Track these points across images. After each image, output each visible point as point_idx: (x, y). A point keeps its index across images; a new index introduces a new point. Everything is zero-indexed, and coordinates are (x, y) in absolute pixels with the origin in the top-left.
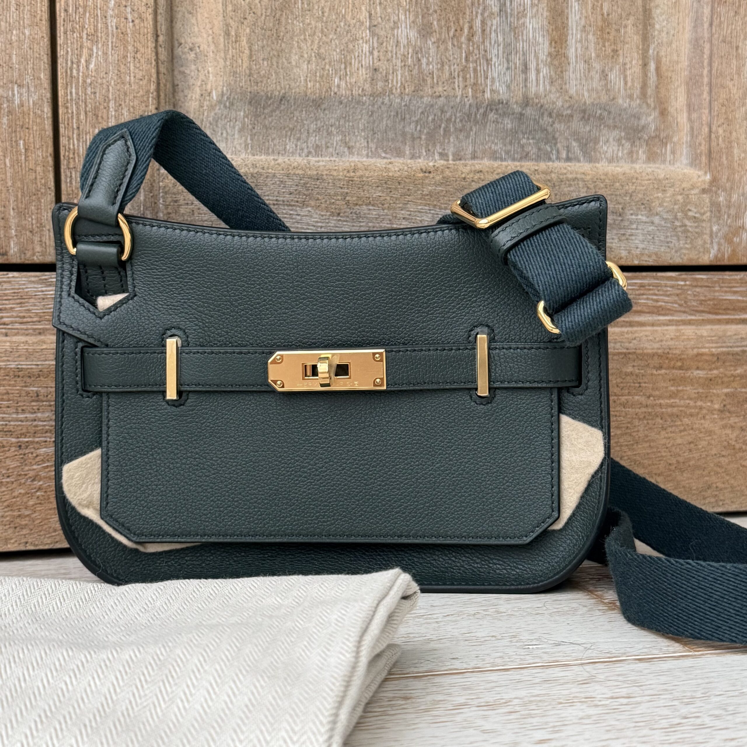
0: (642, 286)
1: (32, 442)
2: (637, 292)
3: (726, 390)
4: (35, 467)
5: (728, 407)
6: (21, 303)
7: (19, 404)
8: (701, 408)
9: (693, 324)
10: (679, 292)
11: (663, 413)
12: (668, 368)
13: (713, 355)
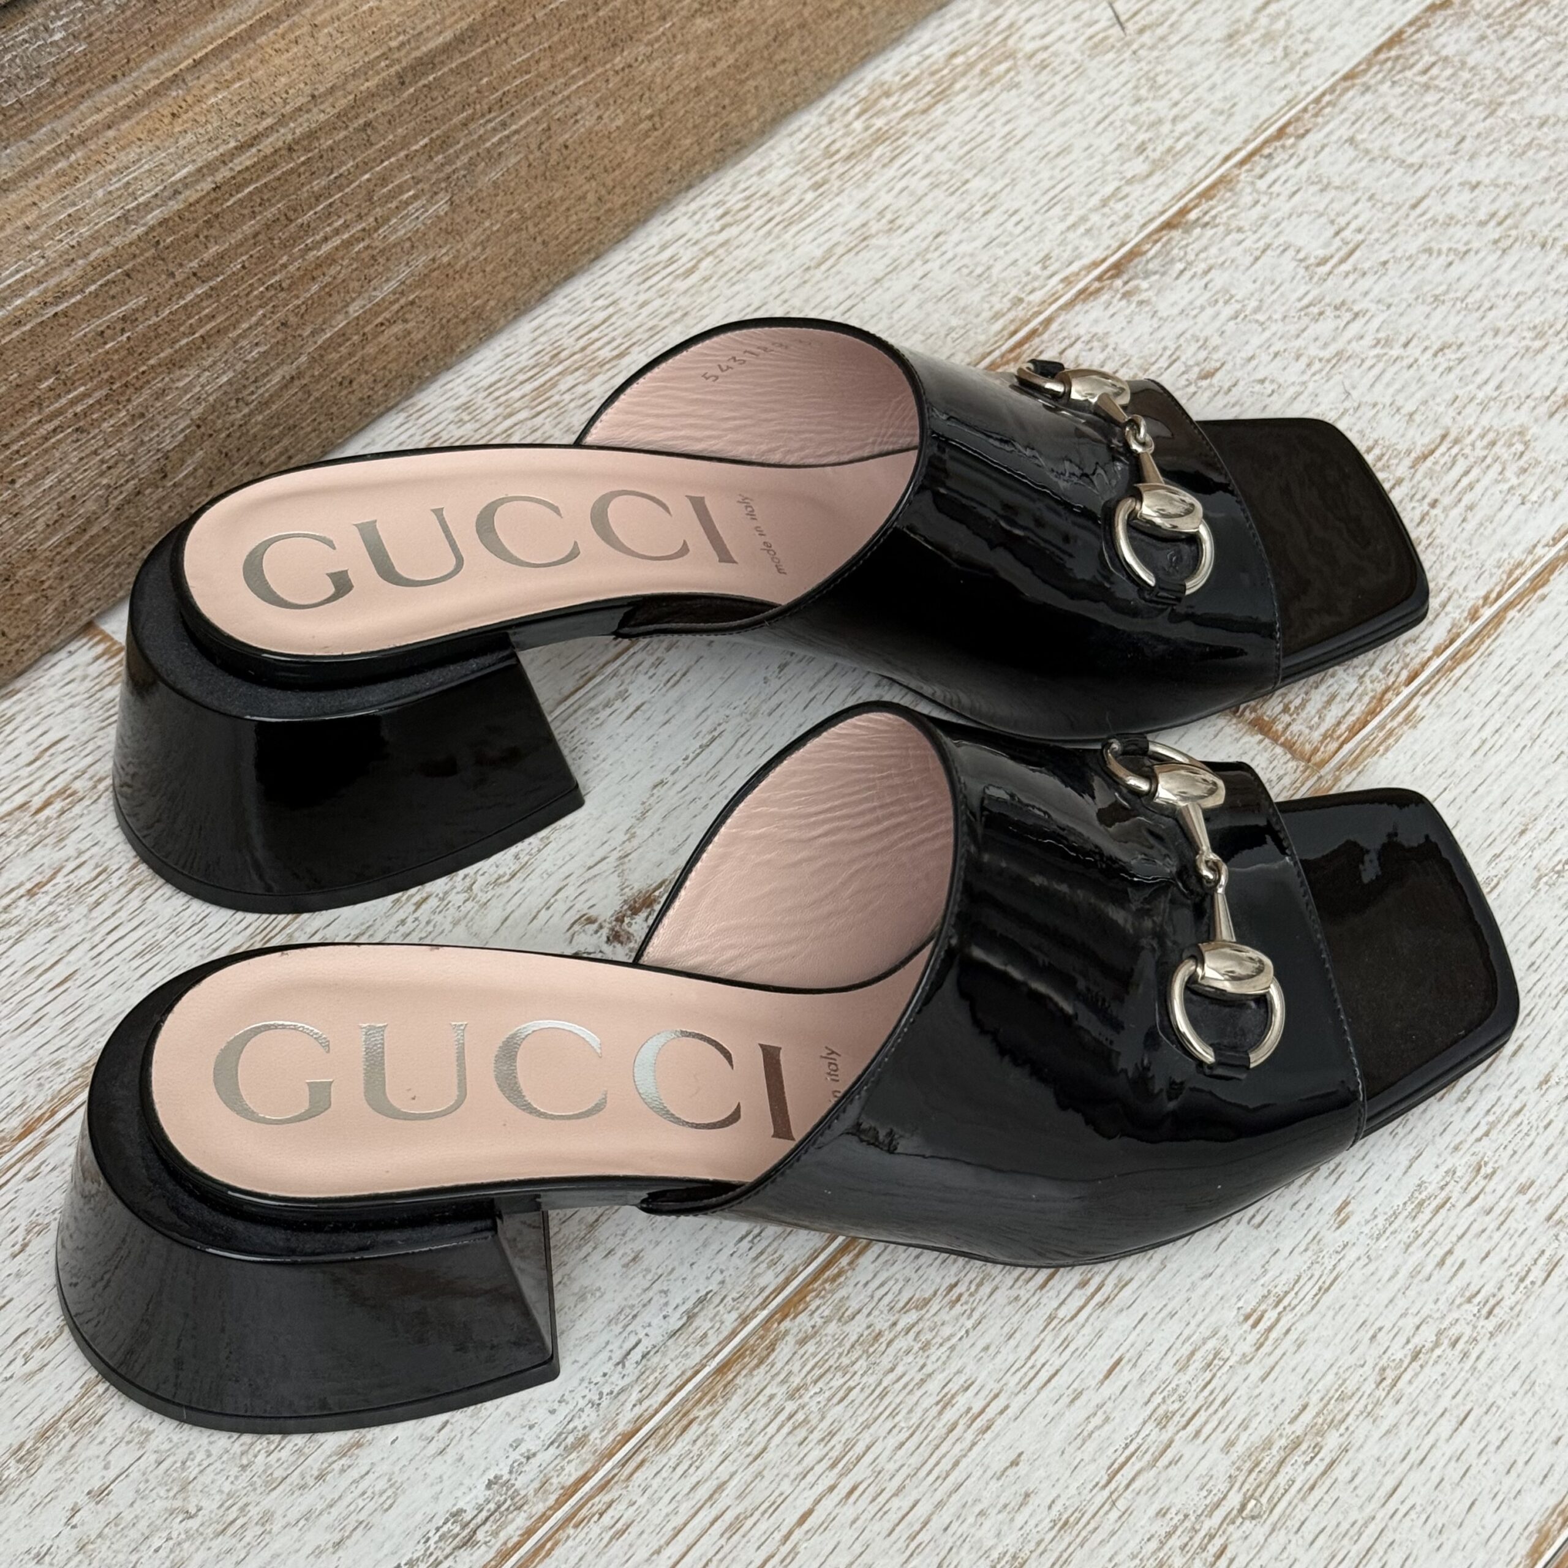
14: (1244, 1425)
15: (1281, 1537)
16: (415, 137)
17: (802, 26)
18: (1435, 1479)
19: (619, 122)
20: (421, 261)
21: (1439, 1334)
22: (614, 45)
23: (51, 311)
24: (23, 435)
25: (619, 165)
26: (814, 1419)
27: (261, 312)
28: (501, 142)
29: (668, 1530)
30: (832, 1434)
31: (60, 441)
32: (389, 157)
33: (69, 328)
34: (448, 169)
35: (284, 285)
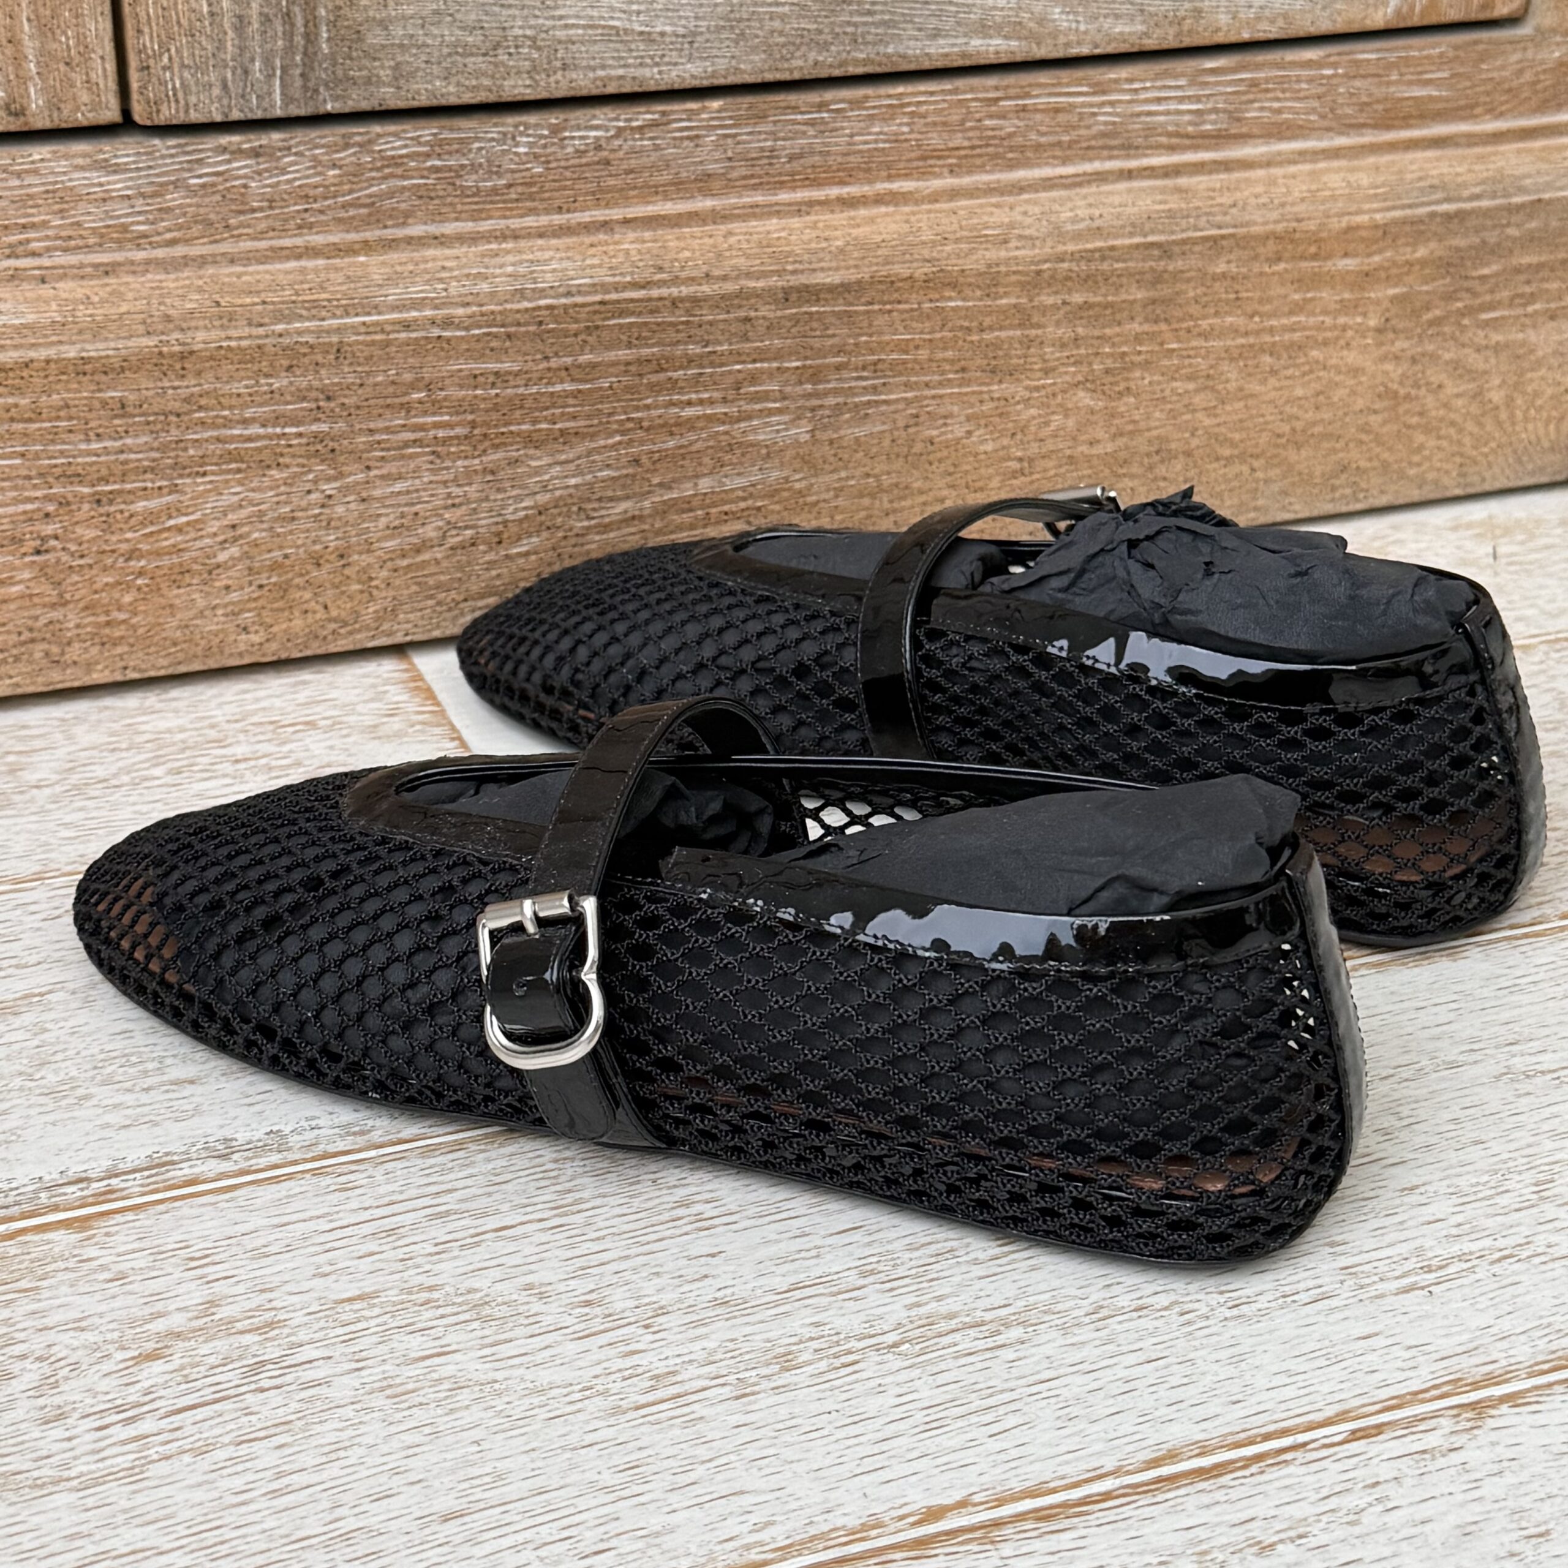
0: (1254, 84)
1: (120, 492)
2: (1244, 98)
3: (1391, 292)
4: (129, 535)
5: (1393, 322)
6: (61, 211)
7: (92, 424)
8: (1344, 328)
9: (1344, 157)
10: (1321, 90)
11: (1274, 344)
12: (1293, 258)
13: (1376, 227)
14: (939, 1299)
15: (916, 1373)
16: (790, 354)
17: (1188, 454)
18: (1095, 1386)
19: (989, 447)
20: (775, 474)
21: (1176, 1303)
22: (993, 372)
23: (436, 332)
24: (387, 430)
25: (982, 489)
26: (562, 1179)
27: (618, 438)
28: (869, 402)
29: (386, 1200)
30: (569, 1191)
31: (418, 455)
32: (762, 361)
33: (449, 358)
34: (815, 402)
35: (645, 424)
